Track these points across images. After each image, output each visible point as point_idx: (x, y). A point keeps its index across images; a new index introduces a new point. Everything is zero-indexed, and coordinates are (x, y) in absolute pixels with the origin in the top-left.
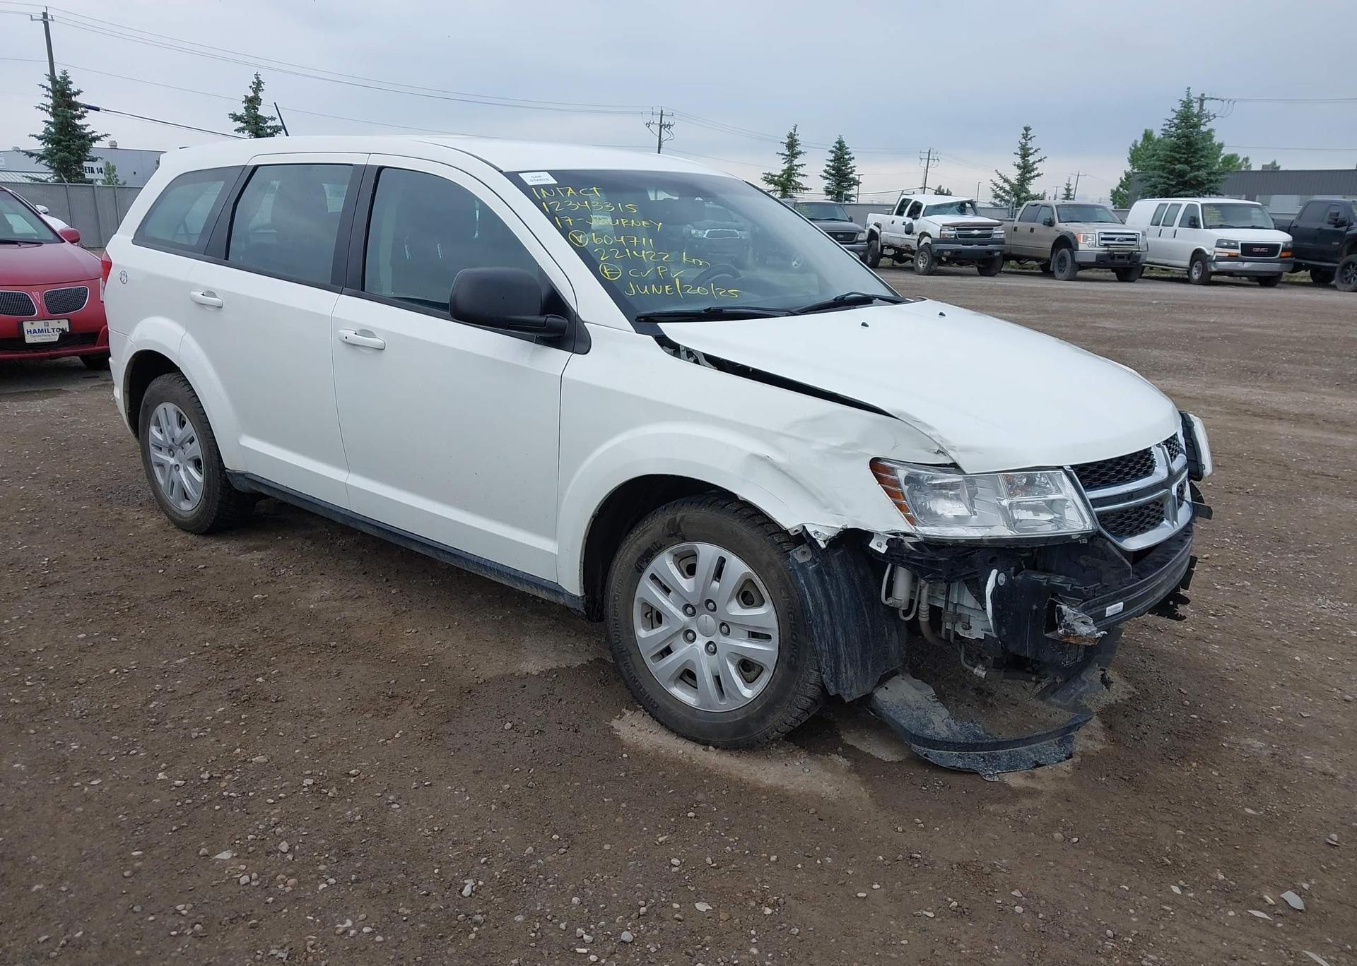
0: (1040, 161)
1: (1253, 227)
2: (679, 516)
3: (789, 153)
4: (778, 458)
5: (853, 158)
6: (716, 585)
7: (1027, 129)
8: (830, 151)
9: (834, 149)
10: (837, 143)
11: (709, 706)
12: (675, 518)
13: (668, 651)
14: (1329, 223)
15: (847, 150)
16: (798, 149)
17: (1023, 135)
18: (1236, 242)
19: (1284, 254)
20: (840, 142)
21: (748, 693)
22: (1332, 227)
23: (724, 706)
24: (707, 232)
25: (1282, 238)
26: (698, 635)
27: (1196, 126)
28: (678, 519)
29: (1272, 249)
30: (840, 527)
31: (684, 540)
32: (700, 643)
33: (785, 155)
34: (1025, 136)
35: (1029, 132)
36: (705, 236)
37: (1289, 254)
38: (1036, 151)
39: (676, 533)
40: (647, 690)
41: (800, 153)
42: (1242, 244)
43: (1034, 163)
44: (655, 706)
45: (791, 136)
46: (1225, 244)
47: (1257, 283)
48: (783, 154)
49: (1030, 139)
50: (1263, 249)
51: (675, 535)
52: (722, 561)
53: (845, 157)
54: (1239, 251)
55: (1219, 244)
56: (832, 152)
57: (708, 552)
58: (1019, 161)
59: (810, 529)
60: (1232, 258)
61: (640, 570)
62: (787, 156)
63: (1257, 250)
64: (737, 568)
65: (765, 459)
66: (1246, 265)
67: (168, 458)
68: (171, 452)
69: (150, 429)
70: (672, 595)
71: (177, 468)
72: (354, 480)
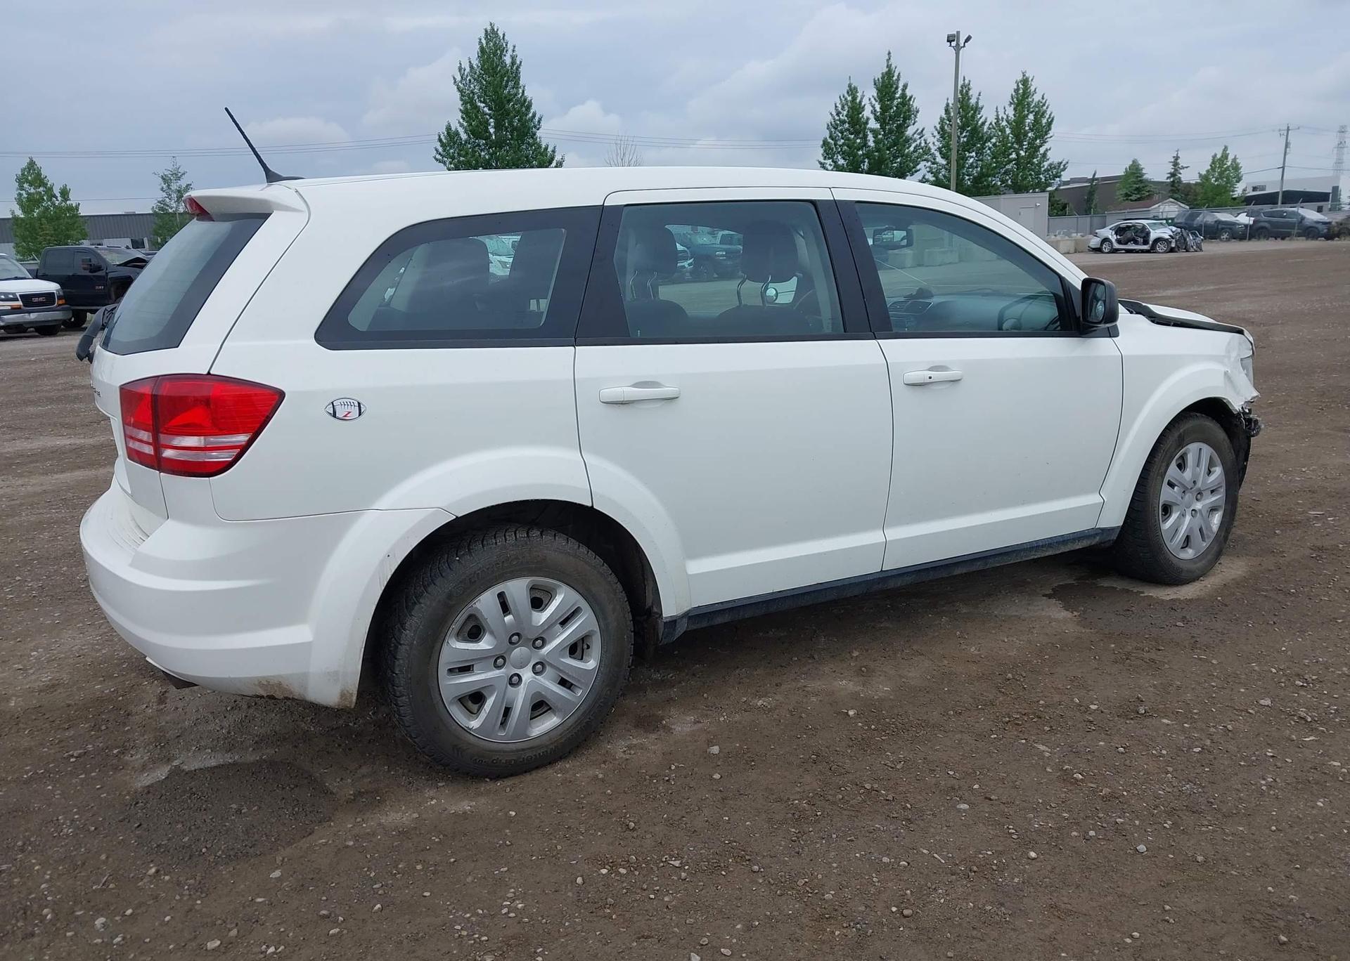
1: (16, 278)
2: (1181, 431)
4: (1228, 370)
11: (1200, 551)
12: (1181, 434)
14: (85, 269)
18: (14, 294)
19: (61, 302)
22: (87, 273)
23: (1206, 544)
25: (51, 287)
26: (1186, 510)
29: (49, 297)
32: (1188, 513)
37: (64, 301)
39: (1182, 443)
42: (20, 296)
46: (11, 296)
47: (37, 334)
50: (41, 299)
52: (1200, 452)
54: (20, 303)
57: (1193, 450)
59: (1239, 409)
60: (15, 310)
61: (1163, 481)
63: (36, 300)
65: (1226, 373)
66: (33, 316)
67: (497, 673)
68: (498, 660)
69: (445, 644)
70: (1176, 488)
71: (516, 678)
72: (894, 534)
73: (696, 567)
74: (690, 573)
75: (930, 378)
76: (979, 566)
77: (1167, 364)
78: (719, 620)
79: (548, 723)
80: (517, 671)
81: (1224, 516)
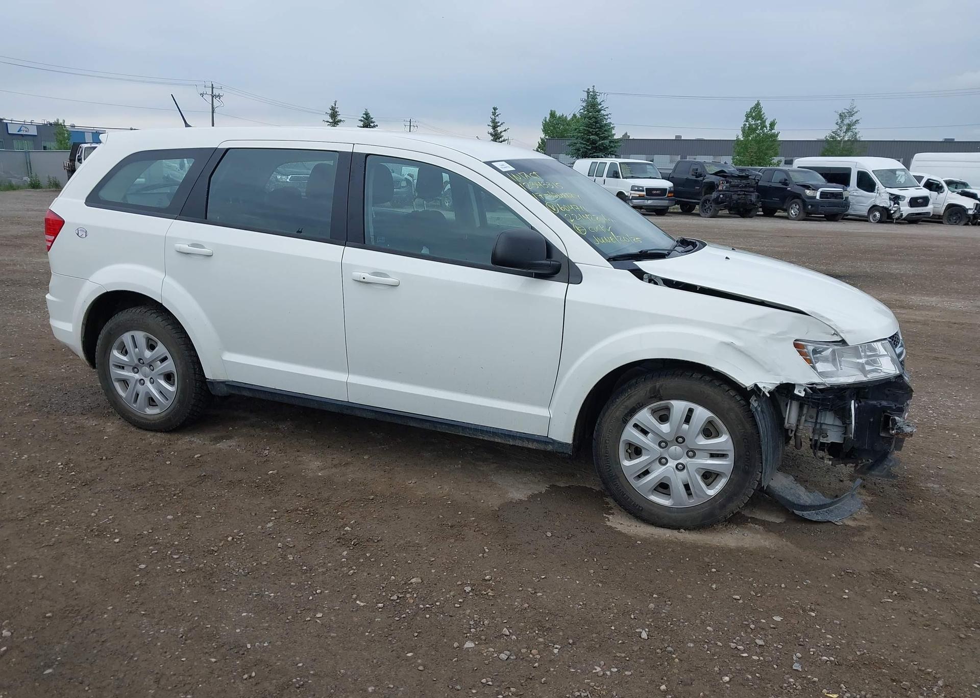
0: (505, 131)
1: (650, 178)
2: (658, 385)
3: (331, 121)
4: (737, 343)
5: (377, 126)
6: (685, 426)
7: (495, 109)
8: (360, 120)
9: (363, 119)
10: (364, 114)
11: (681, 504)
12: (655, 386)
13: (646, 473)
14: (692, 175)
15: (372, 120)
16: (339, 118)
17: (493, 113)
18: (643, 187)
19: (670, 195)
20: (367, 114)
21: (712, 492)
22: (694, 178)
23: (692, 502)
24: (289, 177)
25: (667, 184)
26: (669, 460)
27: (599, 111)
28: (658, 387)
29: (663, 191)
30: (778, 382)
31: (661, 399)
32: (672, 464)
33: (329, 122)
34: (494, 114)
35: (497, 111)
36: (288, 180)
37: (672, 194)
38: (502, 124)
39: (656, 396)
40: (633, 499)
41: (340, 121)
42: (646, 189)
43: (501, 132)
44: (641, 509)
45: (333, 109)
46: (636, 188)
47: (654, 213)
48: (327, 122)
49: (497, 116)
50: (658, 192)
51: (655, 397)
52: (691, 411)
53: (371, 124)
54: (644, 193)
55: (633, 188)
56: (361, 121)
57: (679, 407)
58: (491, 130)
59: (760, 386)
60: (640, 197)
61: (625, 422)
62: (330, 123)
63: (655, 192)
64: (702, 414)
65: (730, 345)
66: (649, 202)
67: (132, 374)
68: (135, 369)
69: (111, 352)
70: (650, 435)
71: (142, 381)
72: (354, 379)
73: (229, 357)
74: (224, 358)
75: (364, 278)
76: (426, 426)
77: (631, 318)
78: (245, 393)
79: (150, 411)
80: (144, 378)
81: (728, 484)
